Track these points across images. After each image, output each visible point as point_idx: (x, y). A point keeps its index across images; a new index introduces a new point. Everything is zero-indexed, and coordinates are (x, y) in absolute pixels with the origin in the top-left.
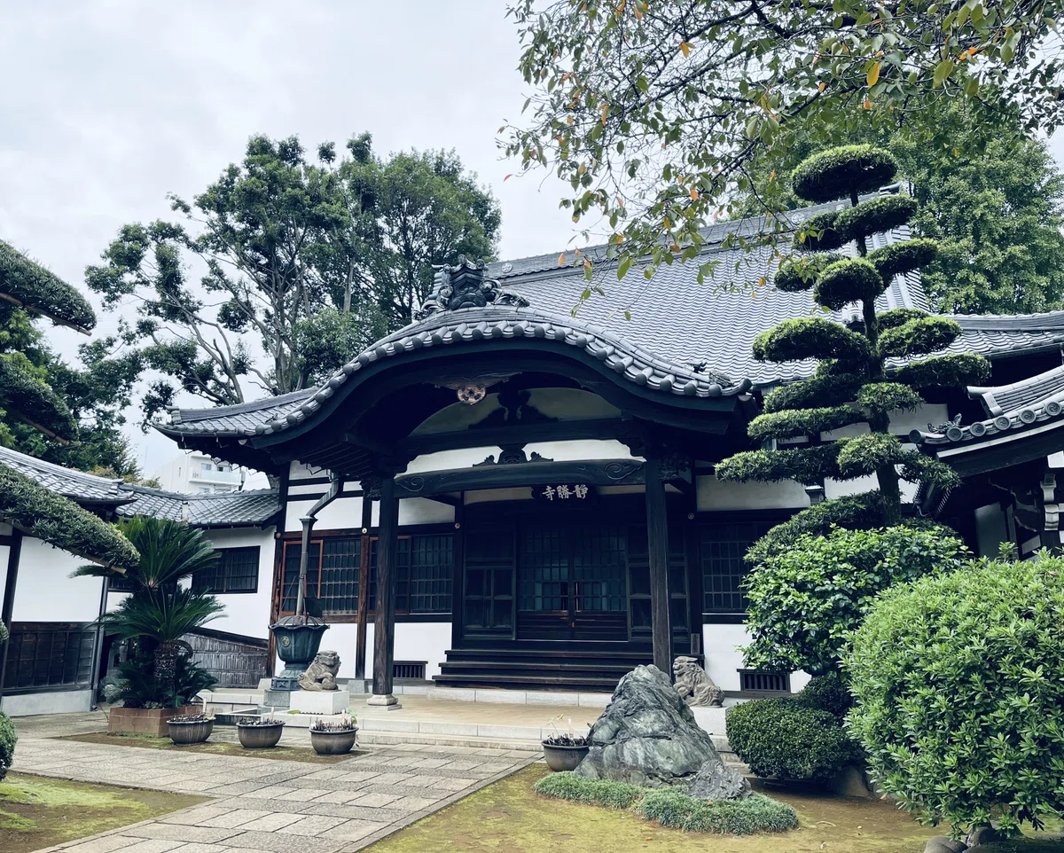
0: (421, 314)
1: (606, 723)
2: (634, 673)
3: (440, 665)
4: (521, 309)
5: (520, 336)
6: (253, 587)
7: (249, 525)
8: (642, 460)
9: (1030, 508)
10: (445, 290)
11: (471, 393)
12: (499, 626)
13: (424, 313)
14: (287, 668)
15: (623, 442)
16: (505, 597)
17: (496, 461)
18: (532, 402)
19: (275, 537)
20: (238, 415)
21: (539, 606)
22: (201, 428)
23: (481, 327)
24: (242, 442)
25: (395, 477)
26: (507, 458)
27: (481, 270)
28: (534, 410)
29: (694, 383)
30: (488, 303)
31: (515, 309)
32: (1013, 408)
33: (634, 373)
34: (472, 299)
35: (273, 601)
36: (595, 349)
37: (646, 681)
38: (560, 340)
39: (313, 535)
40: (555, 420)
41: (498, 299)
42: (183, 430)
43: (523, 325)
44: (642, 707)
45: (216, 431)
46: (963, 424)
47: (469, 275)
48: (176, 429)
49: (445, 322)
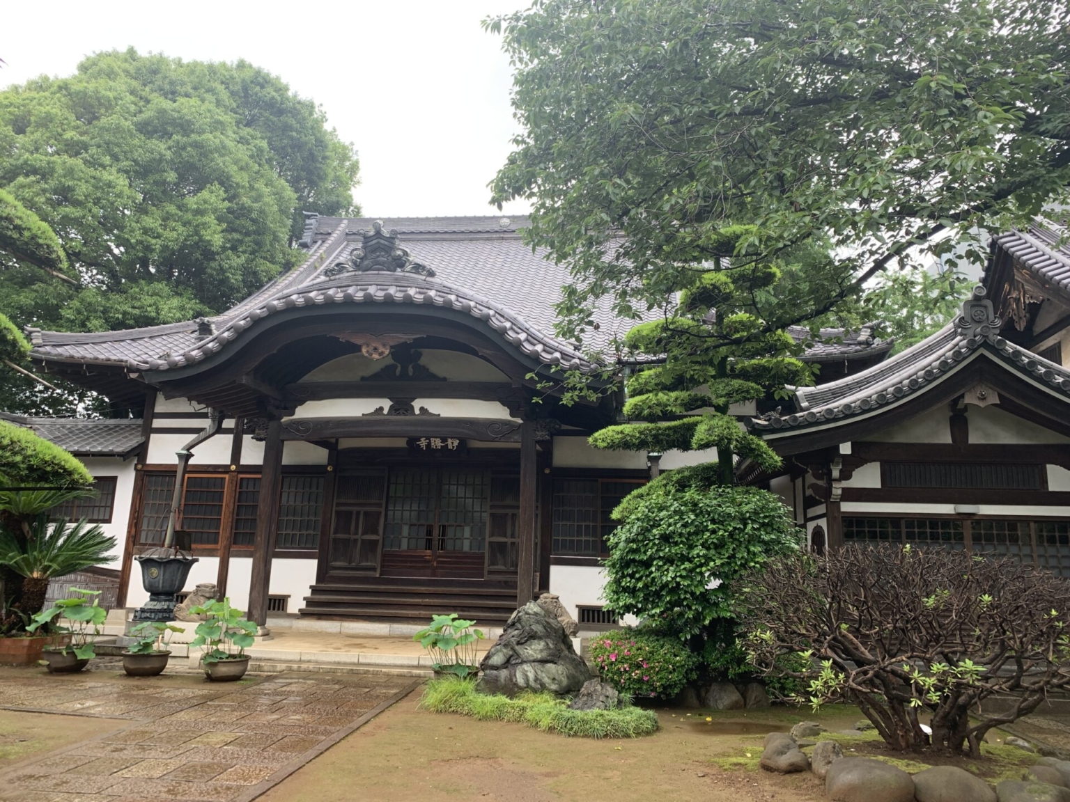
0: (331, 271)
1: (501, 651)
2: (526, 607)
3: (305, 599)
4: (429, 279)
5: (429, 304)
6: (107, 517)
7: (111, 455)
8: (520, 421)
9: (820, 483)
10: (358, 252)
11: (375, 349)
12: (364, 564)
13: (334, 270)
14: (152, 600)
15: (504, 404)
16: (374, 537)
17: (386, 412)
18: (423, 361)
19: (136, 469)
20: (105, 342)
21: (404, 546)
22: (67, 354)
23: (392, 290)
24: (133, 376)
25: (283, 420)
26: (396, 410)
27: (393, 238)
28: (425, 369)
29: (577, 361)
30: (399, 270)
31: (423, 278)
32: (816, 405)
33: (528, 347)
34: (383, 264)
35: (129, 532)
36: (496, 322)
37: (536, 614)
38: (466, 312)
39: (187, 469)
40: (445, 379)
41: (408, 268)
42: (44, 353)
43: (432, 293)
44: (533, 636)
45: (83, 358)
46: (782, 414)
47: (382, 241)
48: (37, 352)
49: (354, 281)
